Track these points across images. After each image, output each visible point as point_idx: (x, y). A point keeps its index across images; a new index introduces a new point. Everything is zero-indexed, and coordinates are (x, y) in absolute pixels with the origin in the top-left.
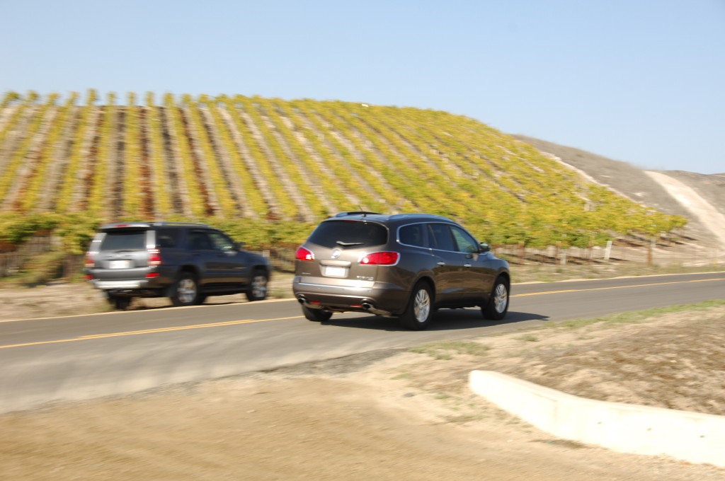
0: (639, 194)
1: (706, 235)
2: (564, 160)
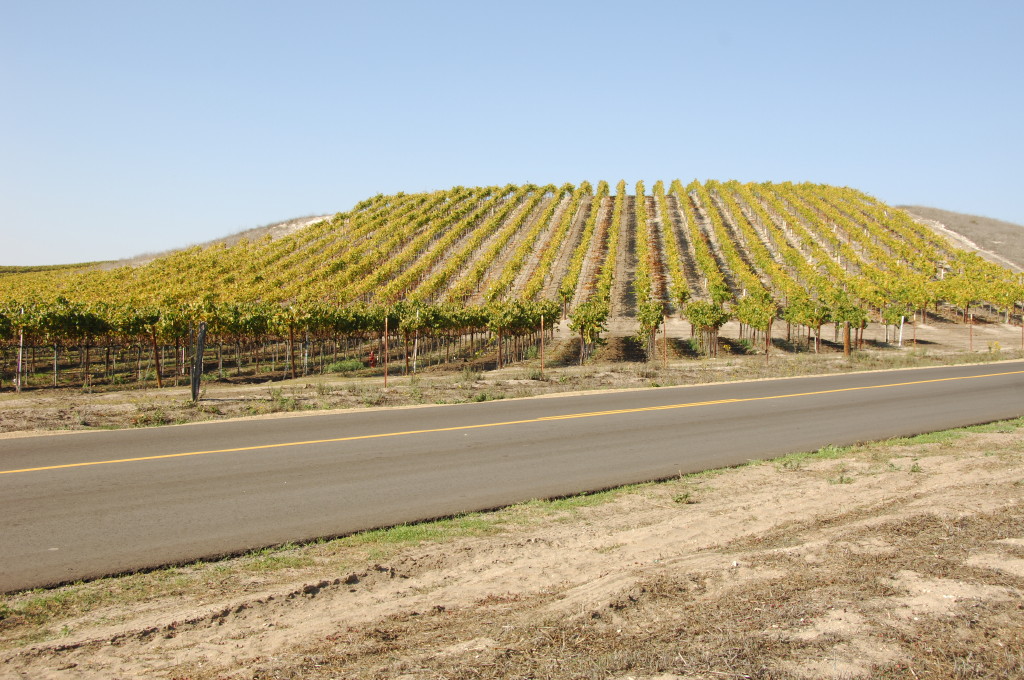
2: (948, 227)
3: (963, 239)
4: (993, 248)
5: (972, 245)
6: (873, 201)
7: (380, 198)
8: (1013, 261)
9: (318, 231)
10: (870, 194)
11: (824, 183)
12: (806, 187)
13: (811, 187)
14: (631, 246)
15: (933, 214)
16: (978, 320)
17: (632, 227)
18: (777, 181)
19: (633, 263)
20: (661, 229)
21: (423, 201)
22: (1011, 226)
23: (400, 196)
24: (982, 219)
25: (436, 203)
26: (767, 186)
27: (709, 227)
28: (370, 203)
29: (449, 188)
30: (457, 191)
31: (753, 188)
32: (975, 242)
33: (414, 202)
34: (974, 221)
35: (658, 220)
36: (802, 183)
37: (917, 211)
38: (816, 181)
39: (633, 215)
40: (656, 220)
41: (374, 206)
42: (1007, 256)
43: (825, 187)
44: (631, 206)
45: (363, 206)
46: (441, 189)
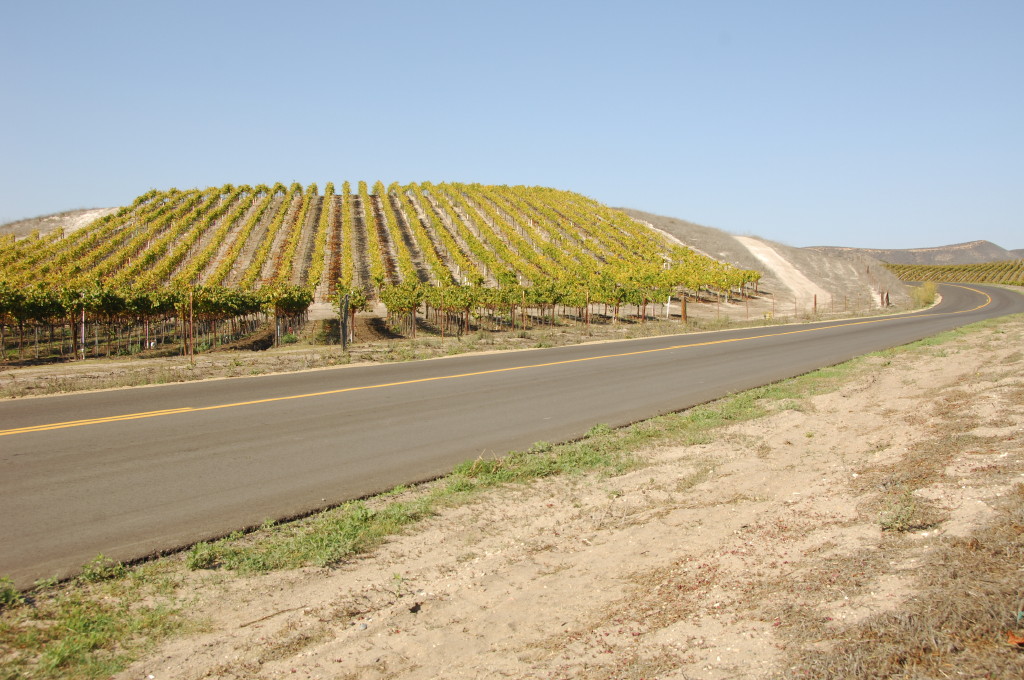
0: (722, 254)
1: (780, 289)
2: (655, 226)
3: (670, 236)
4: (693, 244)
5: (677, 241)
6: (595, 203)
7: (154, 194)
8: (710, 254)
9: (110, 225)
10: (592, 197)
11: (551, 187)
12: (538, 190)
13: (541, 190)
14: (407, 238)
15: (640, 215)
16: (705, 300)
17: (401, 223)
18: (511, 185)
19: (415, 254)
20: (428, 225)
21: (200, 197)
22: (699, 227)
23: (173, 192)
24: (677, 220)
25: (214, 199)
26: (505, 188)
27: (467, 224)
28: (147, 199)
29: (220, 186)
30: (229, 189)
31: (493, 190)
32: (680, 238)
33: (193, 197)
34: (673, 221)
35: (422, 216)
36: (532, 185)
37: (630, 213)
38: (543, 185)
39: (397, 212)
40: (420, 217)
41: (151, 201)
42: (705, 251)
43: (551, 191)
44: (393, 204)
45: (142, 201)
46: (212, 186)
